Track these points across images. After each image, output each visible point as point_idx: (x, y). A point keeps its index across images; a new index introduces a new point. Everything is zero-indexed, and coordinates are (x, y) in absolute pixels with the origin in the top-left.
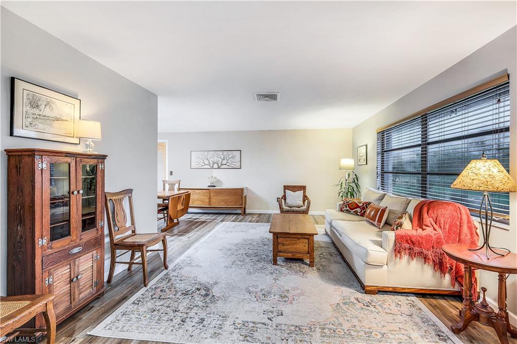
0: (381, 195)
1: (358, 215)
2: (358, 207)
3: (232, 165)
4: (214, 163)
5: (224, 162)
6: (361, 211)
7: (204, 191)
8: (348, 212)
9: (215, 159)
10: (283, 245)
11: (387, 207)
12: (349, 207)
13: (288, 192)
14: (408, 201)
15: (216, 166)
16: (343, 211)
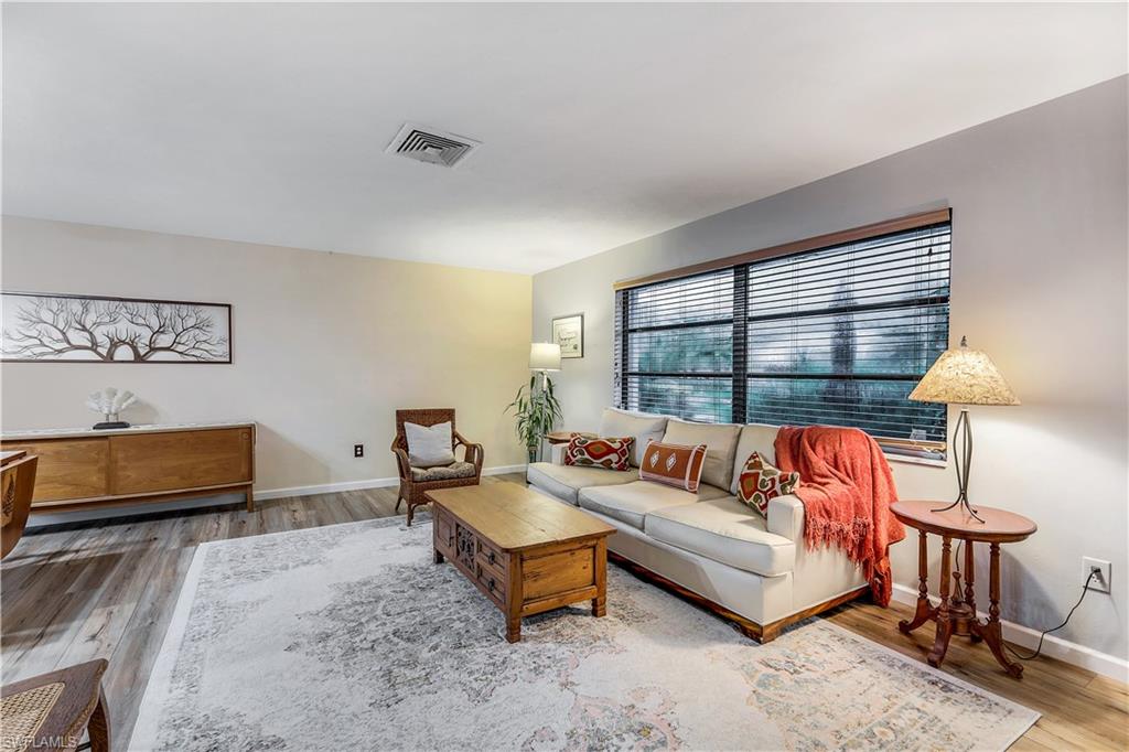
0: (659, 421)
1: (611, 468)
2: (611, 450)
3: (197, 353)
4: (114, 344)
5: (165, 340)
6: (620, 459)
7: (83, 444)
8: (586, 464)
9: (123, 328)
10: (536, 576)
11: (705, 447)
12: (589, 453)
13: (412, 429)
14: (738, 431)
15: (124, 353)
16: (573, 464)
